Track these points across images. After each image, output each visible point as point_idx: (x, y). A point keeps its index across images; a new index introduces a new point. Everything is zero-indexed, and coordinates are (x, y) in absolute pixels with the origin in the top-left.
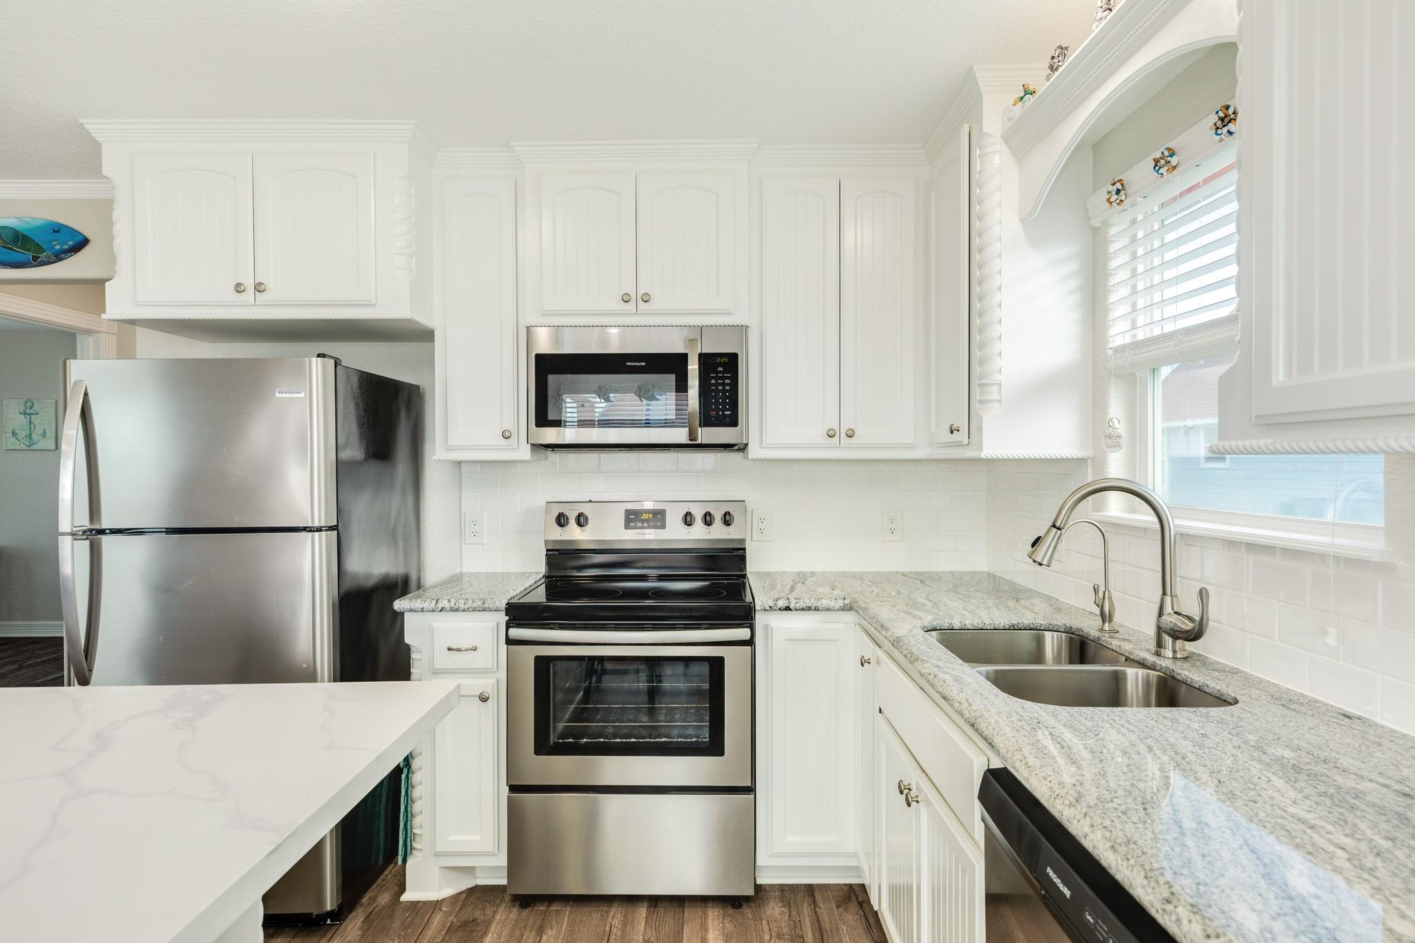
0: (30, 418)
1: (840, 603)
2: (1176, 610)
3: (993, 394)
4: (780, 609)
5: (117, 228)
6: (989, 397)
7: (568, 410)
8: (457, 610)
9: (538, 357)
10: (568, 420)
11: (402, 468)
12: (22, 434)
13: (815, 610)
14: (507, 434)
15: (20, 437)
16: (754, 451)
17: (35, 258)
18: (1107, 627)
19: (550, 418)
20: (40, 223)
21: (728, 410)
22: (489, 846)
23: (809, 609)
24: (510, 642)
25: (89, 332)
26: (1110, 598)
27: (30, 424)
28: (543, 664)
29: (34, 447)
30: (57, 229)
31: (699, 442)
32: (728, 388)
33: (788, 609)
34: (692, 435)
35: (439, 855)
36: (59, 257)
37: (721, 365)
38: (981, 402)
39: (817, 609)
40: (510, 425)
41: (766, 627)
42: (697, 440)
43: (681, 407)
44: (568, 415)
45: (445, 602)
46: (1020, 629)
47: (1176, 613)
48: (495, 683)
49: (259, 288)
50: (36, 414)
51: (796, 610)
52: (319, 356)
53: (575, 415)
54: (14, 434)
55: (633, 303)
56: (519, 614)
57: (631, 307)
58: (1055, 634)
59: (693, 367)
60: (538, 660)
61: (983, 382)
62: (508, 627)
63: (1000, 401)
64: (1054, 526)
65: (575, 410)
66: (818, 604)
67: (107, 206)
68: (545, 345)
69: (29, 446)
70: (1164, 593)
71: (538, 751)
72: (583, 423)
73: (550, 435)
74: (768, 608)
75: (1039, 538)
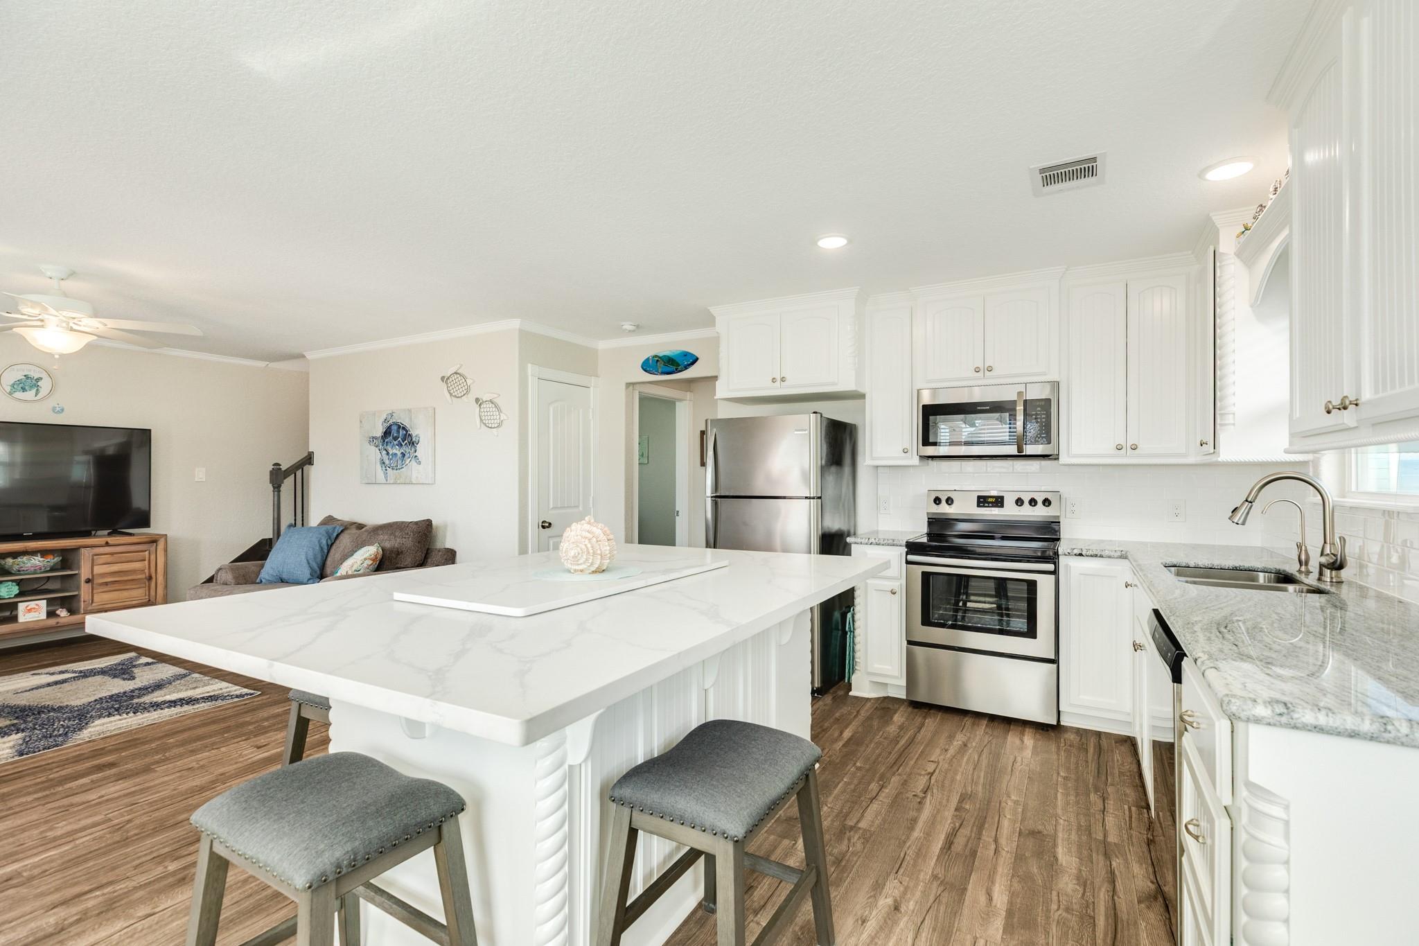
1: (1119, 554)
2: (1333, 552)
3: (1230, 419)
4: (1075, 555)
5: (721, 355)
6: (1227, 422)
7: (942, 434)
8: (879, 544)
9: (924, 406)
10: (942, 441)
11: (847, 469)
13: (1100, 557)
14: (906, 450)
16: (1064, 459)
17: (676, 369)
18: (1303, 568)
19: (931, 441)
20: (679, 352)
21: (1044, 434)
22: (896, 673)
23: (1096, 556)
24: (908, 562)
25: (680, 400)
26: (1306, 550)
28: (926, 576)
30: (686, 354)
31: (1024, 454)
32: (1044, 420)
33: (1081, 555)
34: (1020, 449)
35: (869, 674)
36: (686, 368)
37: (1039, 406)
38: (1221, 425)
39: (1101, 556)
40: (907, 446)
41: (1067, 566)
42: (1023, 452)
43: (1012, 431)
44: (942, 438)
45: (873, 539)
46: (1242, 570)
47: (1332, 554)
48: (899, 584)
49: (783, 380)
51: (1087, 556)
52: (814, 413)
53: (948, 438)
55: (982, 372)
56: (913, 548)
57: (980, 374)
58: (1267, 574)
59: (1020, 408)
60: (923, 573)
61: (1222, 412)
62: (907, 554)
63: (1234, 424)
64: (1247, 501)
65: (948, 434)
66: (1103, 553)
67: (715, 342)
68: (927, 399)
70: (1325, 542)
71: (924, 623)
72: (952, 444)
73: (930, 451)
74: (1067, 553)
75: (1236, 508)
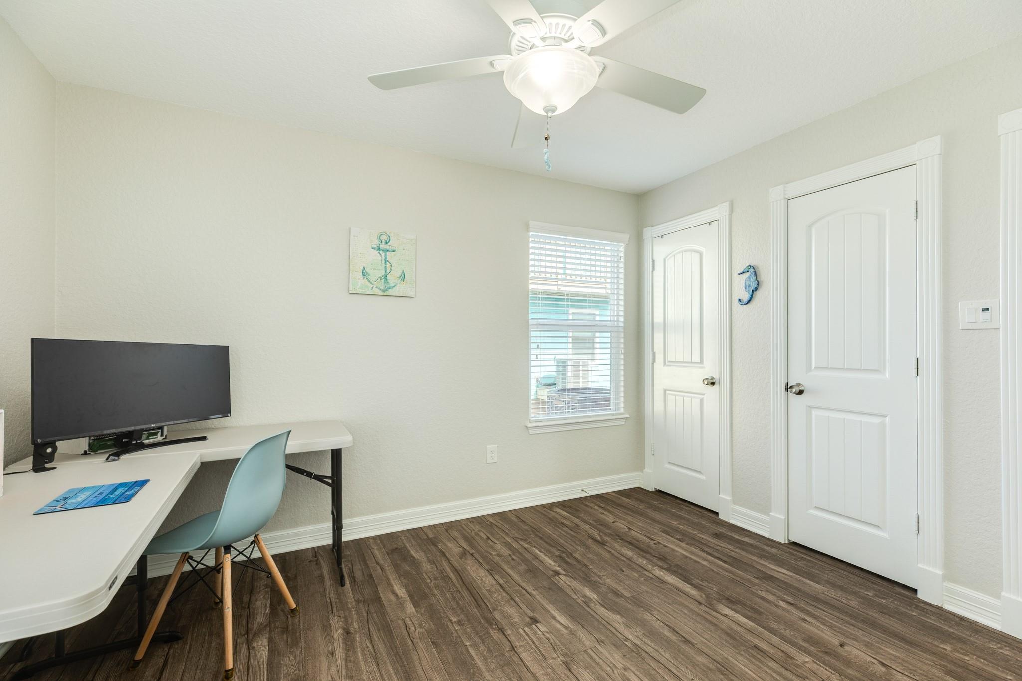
0: (386, 256)
12: (376, 274)
15: (373, 278)
27: (385, 263)
29: (390, 292)
50: (393, 251)
54: (364, 273)
69: (384, 291)
